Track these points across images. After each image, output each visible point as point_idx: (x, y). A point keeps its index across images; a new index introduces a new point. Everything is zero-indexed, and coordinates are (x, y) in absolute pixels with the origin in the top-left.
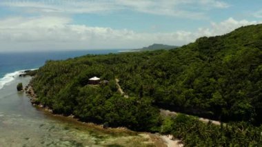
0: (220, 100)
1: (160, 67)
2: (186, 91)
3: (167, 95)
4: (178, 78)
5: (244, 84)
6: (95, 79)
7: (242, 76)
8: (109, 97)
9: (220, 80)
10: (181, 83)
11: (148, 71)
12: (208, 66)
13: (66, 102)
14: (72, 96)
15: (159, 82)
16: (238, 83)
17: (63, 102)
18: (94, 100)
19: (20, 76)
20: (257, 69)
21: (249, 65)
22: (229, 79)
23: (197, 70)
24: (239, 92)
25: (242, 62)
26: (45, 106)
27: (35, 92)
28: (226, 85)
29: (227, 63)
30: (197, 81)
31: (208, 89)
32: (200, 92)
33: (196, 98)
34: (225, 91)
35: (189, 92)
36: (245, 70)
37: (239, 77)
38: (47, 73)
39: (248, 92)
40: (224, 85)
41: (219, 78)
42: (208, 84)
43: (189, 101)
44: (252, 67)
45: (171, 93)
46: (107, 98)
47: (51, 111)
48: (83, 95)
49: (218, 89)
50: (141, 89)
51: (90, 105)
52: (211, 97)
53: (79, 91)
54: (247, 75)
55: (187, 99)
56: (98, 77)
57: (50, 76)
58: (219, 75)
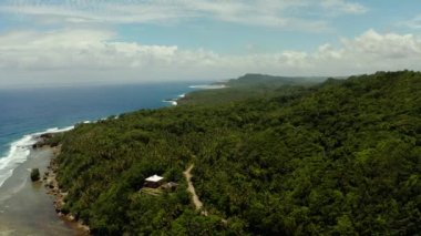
0: (348, 229)
1: (257, 159)
2: (296, 210)
3: (268, 214)
4: (285, 185)
5: (386, 205)
6: (156, 178)
7: (384, 192)
8: (178, 216)
9: (350, 195)
10: (289, 195)
11: (238, 165)
12: (333, 169)
13: (111, 218)
14: (120, 208)
15: (254, 187)
16: (377, 203)
17: (106, 217)
18: (155, 220)
19: (34, 146)
20: (408, 182)
21: (395, 173)
22: (363, 195)
23: (315, 175)
24: (379, 219)
25: (386, 167)
26: (77, 219)
27: (60, 187)
28: (359, 205)
29: (361, 166)
30: (315, 195)
31: (331, 210)
32: (319, 213)
33: (312, 224)
34: (356, 215)
35: (302, 213)
36: (389, 181)
37: (379, 193)
38: (79, 156)
39: (392, 220)
40: (355, 206)
41: (349, 191)
42: (332, 201)
43: (301, 227)
44: (401, 178)
45: (274, 211)
46: (174, 217)
47: (87, 228)
48: (137, 208)
49: (345, 210)
50: (228, 200)
51: (149, 227)
52: (335, 223)
53: (130, 201)
54: (391, 190)
55: (298, 223)
56: (159, 175)
57: (84, 163)
58: (349, 186)
